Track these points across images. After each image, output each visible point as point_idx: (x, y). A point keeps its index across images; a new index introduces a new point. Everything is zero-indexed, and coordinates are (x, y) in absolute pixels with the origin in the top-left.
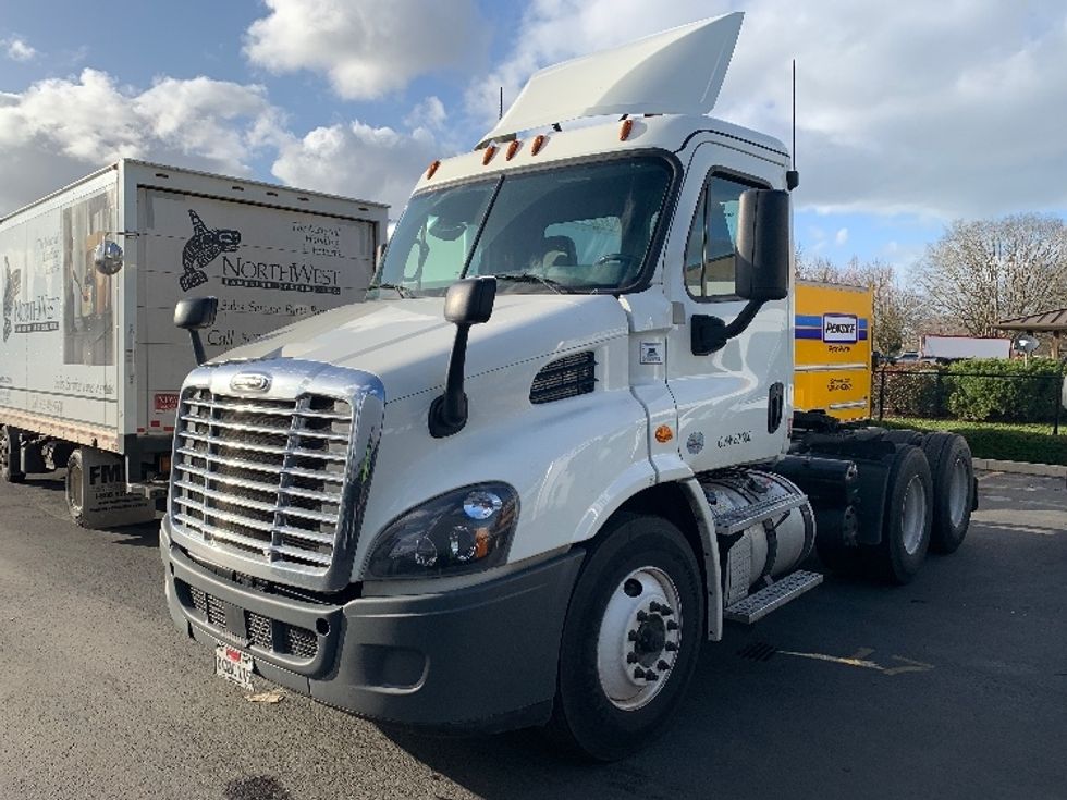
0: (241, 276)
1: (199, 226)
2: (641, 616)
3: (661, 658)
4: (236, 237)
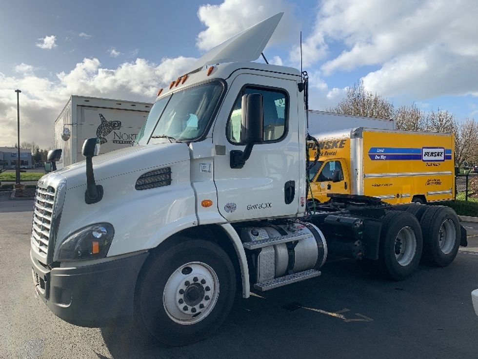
0: (121, 139)
1: (103, 120)
2: (187, 283)
3: (202, 303)
4: (120, 124)
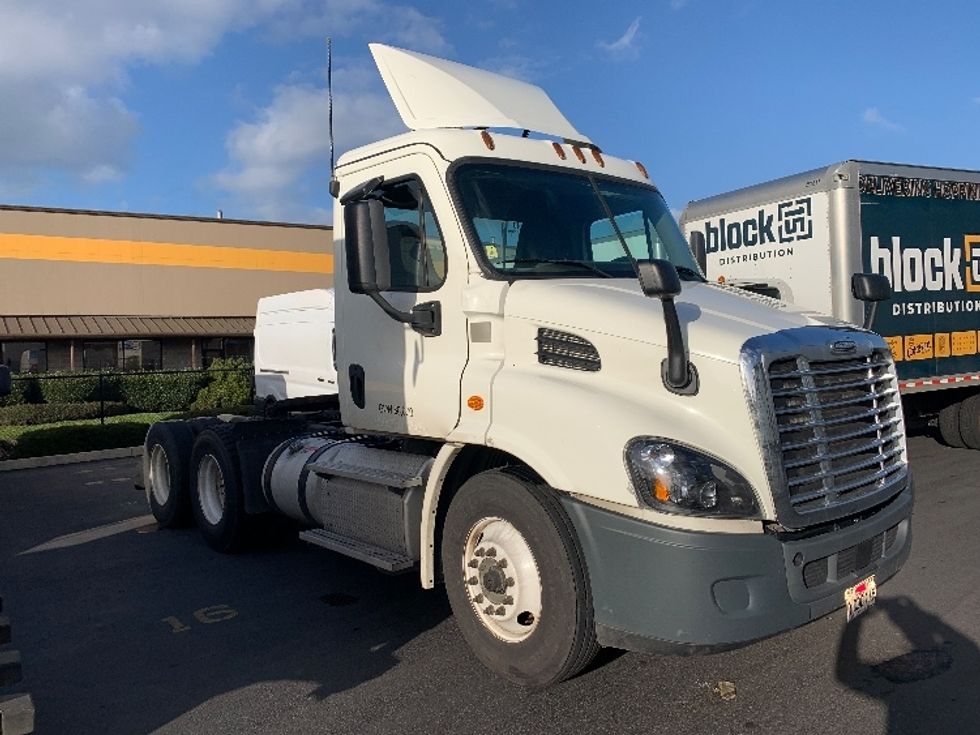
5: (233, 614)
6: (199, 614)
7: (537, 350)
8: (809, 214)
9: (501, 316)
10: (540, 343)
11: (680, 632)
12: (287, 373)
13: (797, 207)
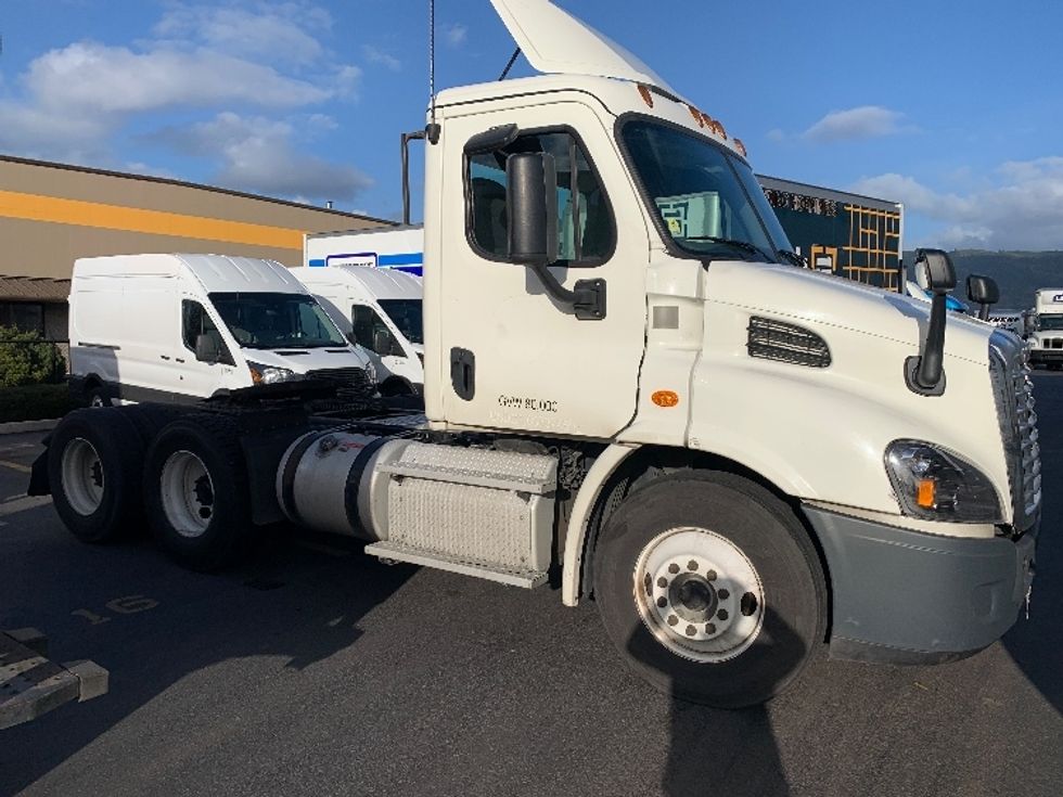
5: (153, 604)
6: (112, 605)
7: (747, 341)
8: (686, 218)
9: (699, 301)
10: (751, 332)
11: (936, 641)
12: (118, 348)
13: (674, 211)
